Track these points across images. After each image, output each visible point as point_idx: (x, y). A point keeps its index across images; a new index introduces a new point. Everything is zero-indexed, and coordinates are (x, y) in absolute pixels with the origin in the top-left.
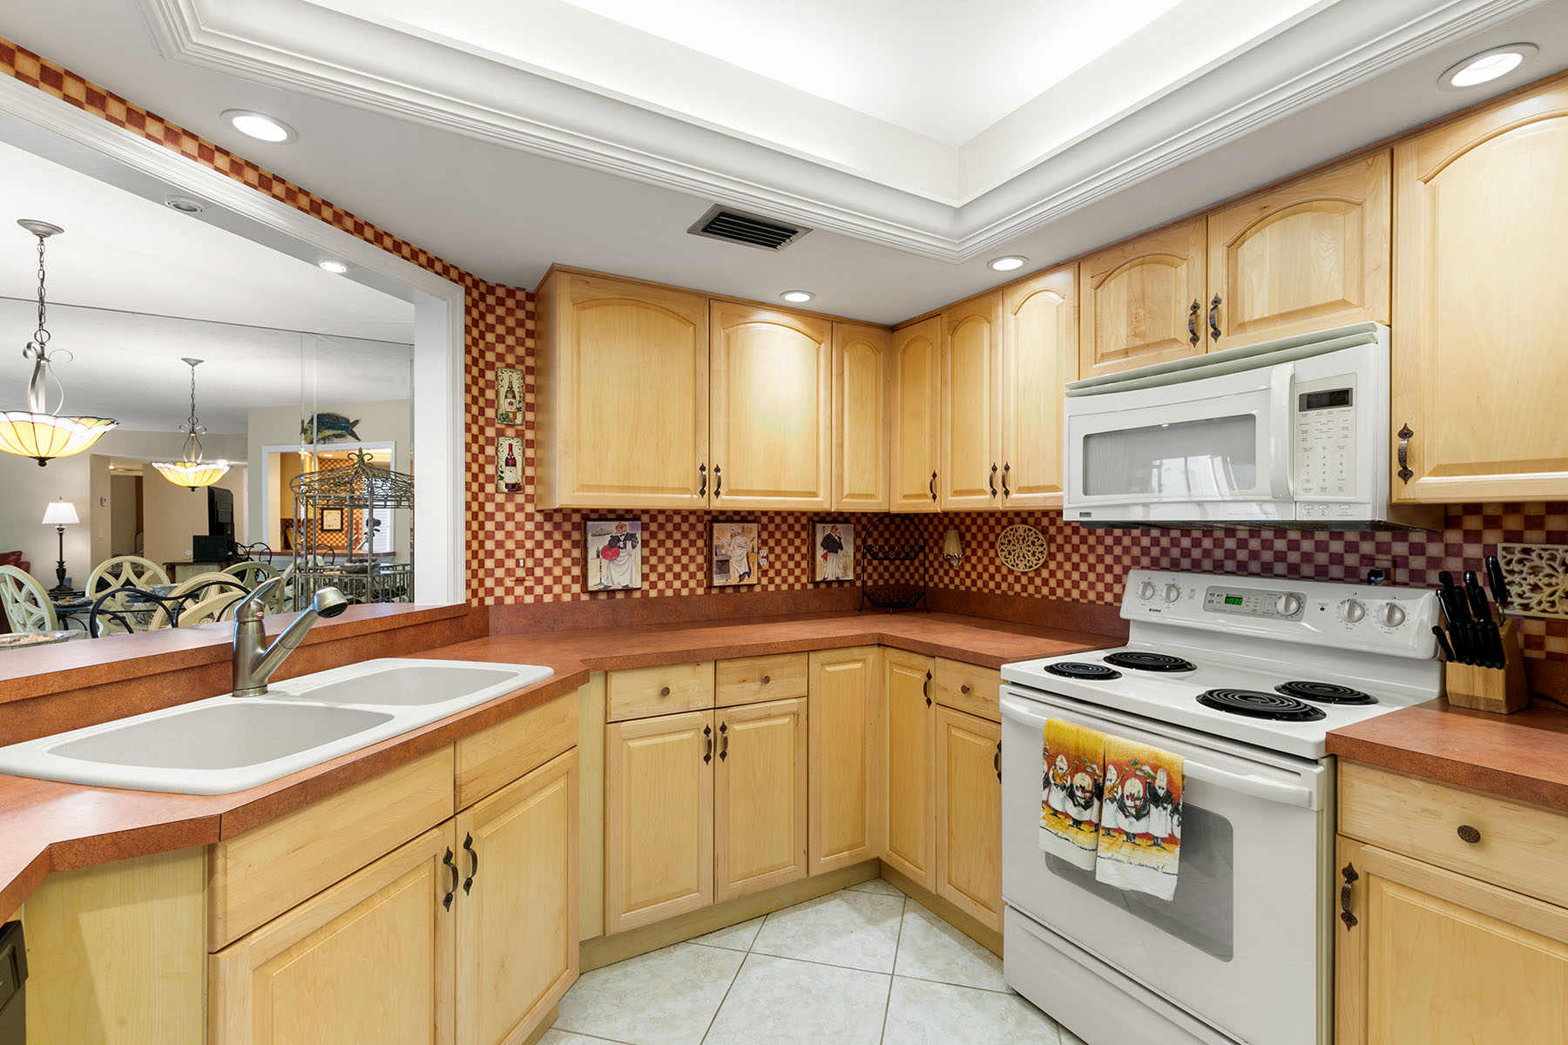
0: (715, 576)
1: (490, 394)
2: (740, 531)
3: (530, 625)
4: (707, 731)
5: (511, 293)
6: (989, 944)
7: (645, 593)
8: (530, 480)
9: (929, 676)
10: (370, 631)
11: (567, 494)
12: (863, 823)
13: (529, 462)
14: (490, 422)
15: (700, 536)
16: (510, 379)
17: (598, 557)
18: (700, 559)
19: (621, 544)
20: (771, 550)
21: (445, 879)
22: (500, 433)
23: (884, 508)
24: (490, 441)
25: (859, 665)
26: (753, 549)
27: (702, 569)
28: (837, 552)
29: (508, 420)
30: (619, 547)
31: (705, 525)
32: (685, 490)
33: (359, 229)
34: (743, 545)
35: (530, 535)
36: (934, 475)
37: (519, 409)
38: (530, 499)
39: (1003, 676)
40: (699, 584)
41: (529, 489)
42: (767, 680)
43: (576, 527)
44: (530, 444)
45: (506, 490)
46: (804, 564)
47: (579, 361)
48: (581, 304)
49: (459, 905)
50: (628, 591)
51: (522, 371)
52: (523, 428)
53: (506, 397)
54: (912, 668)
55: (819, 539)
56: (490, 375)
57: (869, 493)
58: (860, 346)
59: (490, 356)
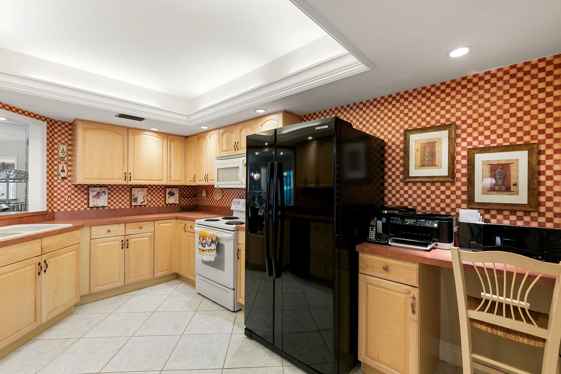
0: (132, 203)
1: (56, 152)
2: (141, 190)
3: (70, 217)
4: (122, 241)
5: (63, 123)
6: (192, 284)
7: (109, 208)
8: (70, 176)
9: (185, 225)
10: (14, 217)
11: (80, 180)
12: (171, 264)
13: (69, 171)
14: (56, 160)
15: (128, 191)
16: (63, 148)
17: (93, 197)
18: (128, 198)
19: (101, 194)
20: (152, 195)
21: (39, 269)
22: (59, 163)
23: (184, 184)
24: (56, 165)
25: (170, 224)
26: (145, 195)
27: (129, 201)
28: (173, 196)
29: (62, 159)
30: (100, 195)
31: (130, 189)
32: (120, 179)
33: (11, 109)
34: (142, 194)
35: (69, 192)
36: (195, 176)
37: (66, 156)
38: (70, 181)
39: (196, 222)
40: (128, 205)
41: (69, 179)
42: (141, 228)
43: (85, 189)
44: (70, 166)
45: (61, 179)
46: (163, 199)
47: (85, 144)
48: (86, 129)
49: (42, 274)
50: (103, 207)
51: (67, 145)
52: (67, 161)
53: (61, 152)
54: (182, 224)
55: (167, 192)
56: (56, 146)
57: (179, 180)
58: (176, 142)
59: (56, 141)
